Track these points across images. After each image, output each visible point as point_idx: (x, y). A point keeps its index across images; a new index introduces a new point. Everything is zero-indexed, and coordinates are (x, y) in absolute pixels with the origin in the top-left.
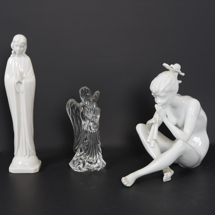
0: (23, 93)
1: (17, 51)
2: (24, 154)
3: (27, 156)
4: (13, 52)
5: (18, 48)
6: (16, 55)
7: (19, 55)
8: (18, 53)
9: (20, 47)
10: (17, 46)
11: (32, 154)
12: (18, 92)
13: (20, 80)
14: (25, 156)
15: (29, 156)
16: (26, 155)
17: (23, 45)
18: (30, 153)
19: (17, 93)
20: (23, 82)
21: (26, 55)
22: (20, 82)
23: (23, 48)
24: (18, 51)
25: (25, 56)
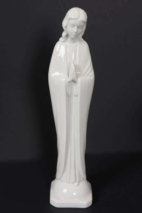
0: (77, 96)
1: (72, 34)
2: (73, 180)
3: (76, 184)
4: (64, 34)
5: (75, 29)
6: (69, 39)
7: (73, 39)
8: (73, 37)
9: (78, 27)
10: (74, 26)
11: (82, 179)
12: (69, 94)
13: (74, 78)
14: (73, 183)
15: (79, 182)
16: (76, 181)
17: (83, 24)
18: (80, 178)
19: (68, 96)
20: (79, 80)
21: (82, 39)
22: (74, 81)
23: (81, 30)
24: (74, 33)
25: (80, 41)
